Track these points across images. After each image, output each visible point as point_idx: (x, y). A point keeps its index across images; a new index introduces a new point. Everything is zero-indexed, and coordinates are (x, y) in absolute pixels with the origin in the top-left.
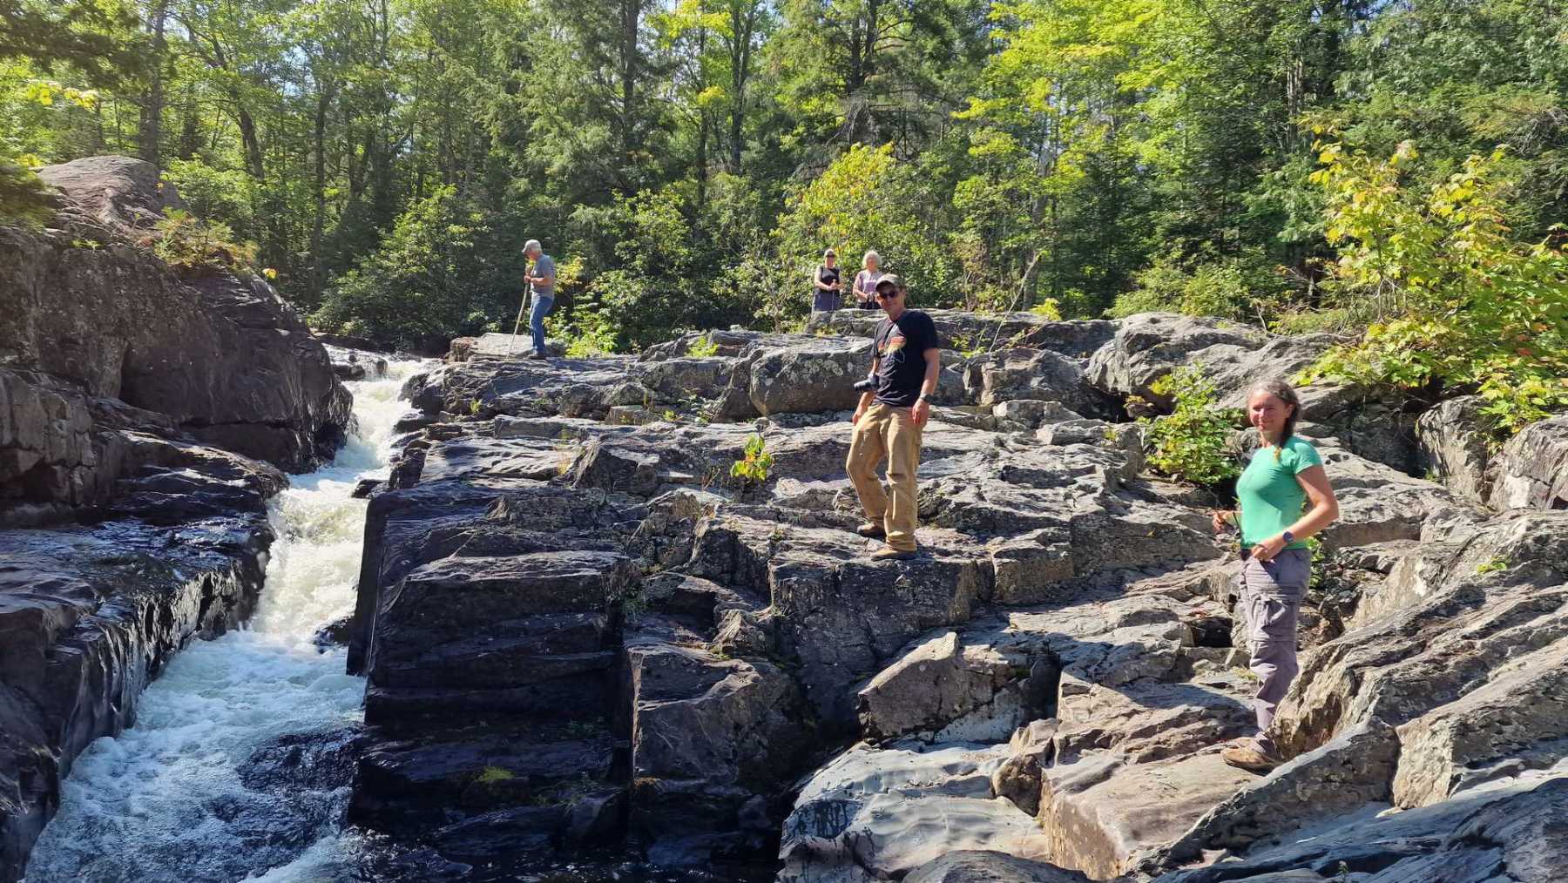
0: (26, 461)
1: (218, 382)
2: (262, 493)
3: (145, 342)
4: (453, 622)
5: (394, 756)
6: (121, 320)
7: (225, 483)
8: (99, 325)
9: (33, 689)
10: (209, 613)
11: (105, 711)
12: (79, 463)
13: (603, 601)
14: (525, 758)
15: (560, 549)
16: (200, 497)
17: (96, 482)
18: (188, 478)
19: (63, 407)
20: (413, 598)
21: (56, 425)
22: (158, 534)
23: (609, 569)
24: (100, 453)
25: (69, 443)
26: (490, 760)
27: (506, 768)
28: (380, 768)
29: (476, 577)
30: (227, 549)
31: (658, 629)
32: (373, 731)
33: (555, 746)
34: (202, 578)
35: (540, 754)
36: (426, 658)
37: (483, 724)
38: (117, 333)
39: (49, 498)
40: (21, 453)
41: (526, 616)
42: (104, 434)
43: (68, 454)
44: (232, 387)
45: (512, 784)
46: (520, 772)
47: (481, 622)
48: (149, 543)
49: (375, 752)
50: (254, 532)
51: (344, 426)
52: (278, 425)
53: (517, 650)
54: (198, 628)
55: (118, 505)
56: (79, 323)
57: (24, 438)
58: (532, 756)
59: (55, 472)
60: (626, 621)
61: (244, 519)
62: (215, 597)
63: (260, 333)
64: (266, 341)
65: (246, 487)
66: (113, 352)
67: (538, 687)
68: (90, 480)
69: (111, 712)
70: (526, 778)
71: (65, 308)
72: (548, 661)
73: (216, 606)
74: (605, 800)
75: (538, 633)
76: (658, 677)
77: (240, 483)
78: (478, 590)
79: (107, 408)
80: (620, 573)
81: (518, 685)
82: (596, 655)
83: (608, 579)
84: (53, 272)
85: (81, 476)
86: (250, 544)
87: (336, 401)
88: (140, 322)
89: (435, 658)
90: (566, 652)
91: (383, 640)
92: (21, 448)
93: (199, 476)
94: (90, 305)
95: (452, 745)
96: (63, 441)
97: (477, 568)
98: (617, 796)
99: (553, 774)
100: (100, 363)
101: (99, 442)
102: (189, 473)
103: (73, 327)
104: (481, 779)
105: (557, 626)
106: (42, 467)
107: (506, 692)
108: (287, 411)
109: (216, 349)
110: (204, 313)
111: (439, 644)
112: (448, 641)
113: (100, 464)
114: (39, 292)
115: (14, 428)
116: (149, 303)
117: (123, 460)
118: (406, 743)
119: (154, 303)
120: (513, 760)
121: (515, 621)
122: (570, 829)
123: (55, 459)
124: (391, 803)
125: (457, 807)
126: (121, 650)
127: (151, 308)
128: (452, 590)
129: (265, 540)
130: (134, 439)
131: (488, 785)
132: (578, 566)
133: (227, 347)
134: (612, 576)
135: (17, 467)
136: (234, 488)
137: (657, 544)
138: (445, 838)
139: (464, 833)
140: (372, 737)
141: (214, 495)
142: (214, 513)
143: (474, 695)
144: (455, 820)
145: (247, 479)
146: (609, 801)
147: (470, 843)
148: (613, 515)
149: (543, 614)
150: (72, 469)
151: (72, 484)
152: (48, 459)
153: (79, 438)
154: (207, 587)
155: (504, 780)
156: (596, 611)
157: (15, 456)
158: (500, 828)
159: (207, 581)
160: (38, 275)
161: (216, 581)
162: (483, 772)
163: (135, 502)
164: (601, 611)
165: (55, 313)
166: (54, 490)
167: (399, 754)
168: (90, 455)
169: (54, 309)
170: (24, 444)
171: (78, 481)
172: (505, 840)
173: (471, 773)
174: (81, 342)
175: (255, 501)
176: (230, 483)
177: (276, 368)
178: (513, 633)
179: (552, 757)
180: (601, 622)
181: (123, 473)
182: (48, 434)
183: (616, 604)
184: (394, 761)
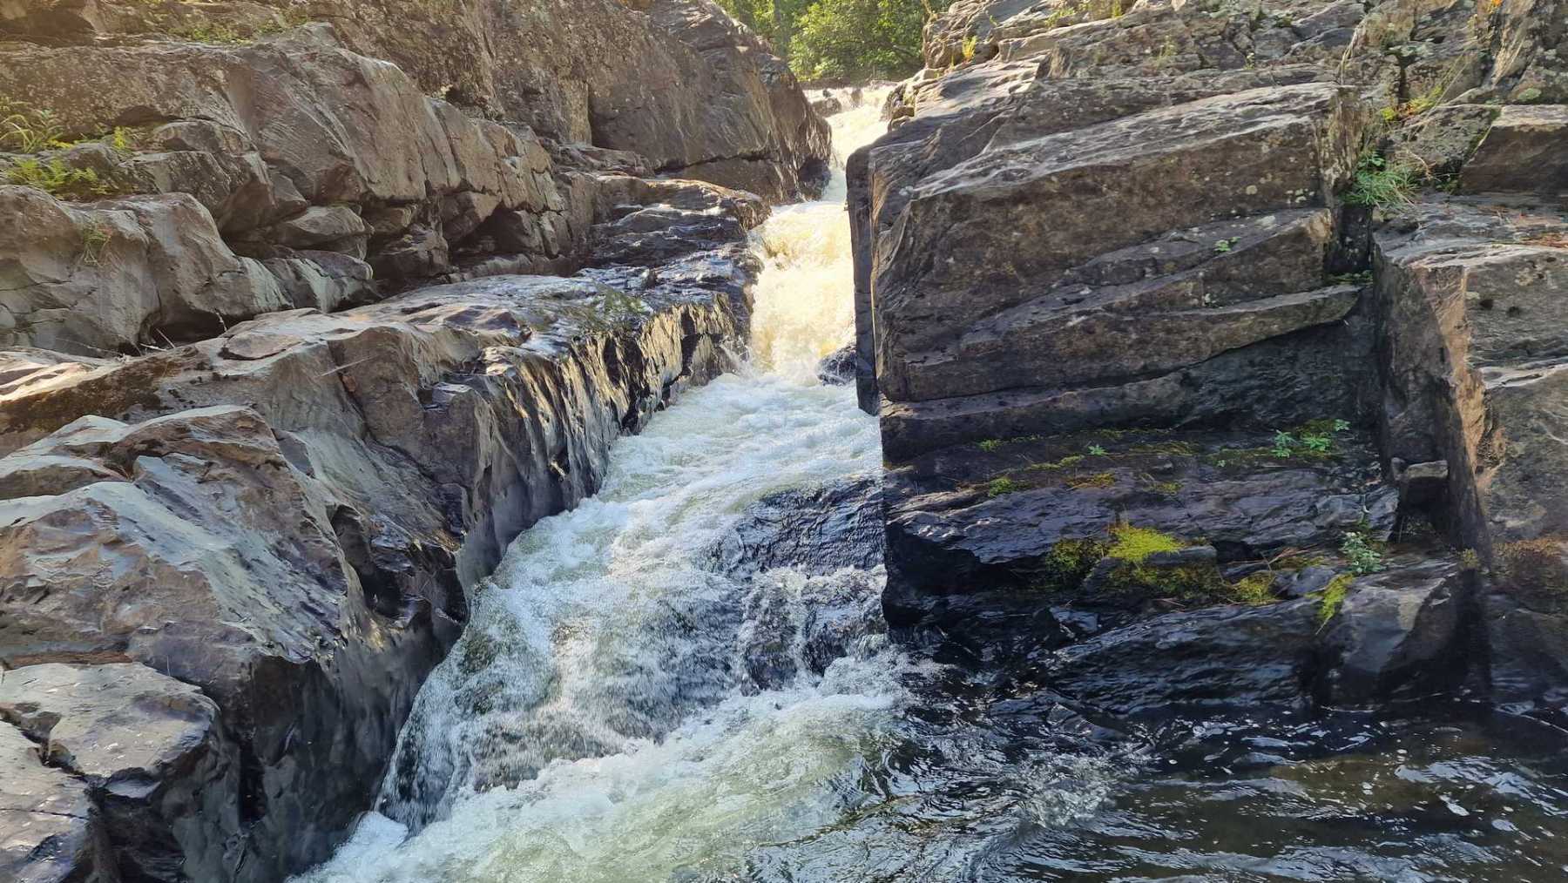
0: (484, 207)
1: (685, 116)
2: (741, 220)
3: (604, 81)
4: (1009, 268)
5: (943, 517)
6: (576, 60)
7: (700, 213)
8: (556, 69)
9: (413, 448)
10: (696, 354)
11: (543, 476)
12: (546, 208)
13: (1318, 181)
14: (1198, 509)
15: (1199, 96)
16: (676, 232)
17: (570, 230)
18: (662, 213)
19: (512, 141)
20: (928, 232)
21: (508, 163)
22: (635, 275)
23: (1323, 109)
24: (567, 195)
25: (528, 184)
26: (1126, 515)
27: (1163, 528)
28: (921, 541)
29: (1042, 170)
30: (711, 283)
31: (1459, 220)
32: (899, 476)
33: (1254, 483)
34: (678, 313)
35: (1226, 502)
36: (968, 340)
37: (1097, 450)
38: (575, 74)
39: (523, 249)
40: (474, 197)
41: (1150, 237)
42: (568, 174)
43: (530, 196)
44: (700, 120)
45: (1186, 561)
46: (1192, 536)
47: (1063, 262)
48: (626, 283)
49: (910, 509)
50: (736, 262)
51: (827, 159)
52: (754, 157)
53: (1146, 303)
54: (685, 371)
55: (598, 253)
56: (536, 70)
57: (474, 178)
58: (1210, 505)
59: (519, 218)
60: (1377, 216)
61: (724, 251)
62: (699, 336)
63: (719, 54)
64: (724, 61)
65: (722, 214)
66: (575, 99)
67: (1194, 373)
68: (562, 227)
69: (554, 475)
70: (1208, 549)
71: (519, 54)
72: (1214, 321)
73: (703, 349)
74: (1425, 592)
75: (1183, 265)
76: (1514, 311)
77: (715, 211)
78: (1050, 196)
79: (576, 153)
80: (1345, 117)
81: (1151, 373)
82: (1317, 296)
83: (1324, 132)
84: (498, 15)
85: (552, 223)
86: (734, 276)
87: (814, 132)
88: (595, 59)
89: (985, 338)
90: (1248, 297)
91: (889, 318)
92: (474, 191)
93: (673, 209)
94: (542, 47)
95: (1045, 491)
96: (521, 181)
97: (1042, 155)
98: (1449, 582)
99: (1265, 538)
100: (565, 112)
101: (564, 183)
102: (663, 207)
103: (531, 75)
104: (1115, 553)
105: (1222, 245)
106: (502, 213)
107: (1130, 389)
108: (762, 140)
109: (676, 77)
110: (656, 39)
111: (990, 313)
112: (1006, 306)
113: (569, 209)
114: (490, 41)
115: (460, 167)
116: (599, 36)
117: (594, 203)
118: (962, 494)
119: (604, 33)
120: (1171, 514)
121: (1132, 250)
122: (1346, 655)
123: (516, 204)
124: (952, 599)
125: (1079, 605)
126: (552, 390)
127: (601, 40)
128: (997, 203)
129: (750, 272)
130: (603, 178)
131: (1132, 565)
132: (1247, 115)
133: (687, 73)
134: (1332, 123)
135: (476, 215)
136: (710, 218)
137: (1404, 62)
138: (1071, 671)
139: (1108, 661)
140: (900, 486)
141: (690, 228)
142: (694, 248)
143: (1071, 401)
144: (1082, 635)
145: (722, 205)
146: (1436, 594)
147: (1126, 681)
148: (1285, 32)
149: (1185, 229)
150: (539, 214)
151: (542, 232)
152: (508, 203)
153: (539, 178)
154: (687, 322)
155: (1162, 555)
156: (1303, 205)
157: (469, 200)
158: (1183, 651)
159: (685, 317)
160: (484, 21)
161: (697, 315)
162: (1115, 540)
163: (613, 248)
164: (1316, 203)
165: (512, 63)
166: (524, 240)
167: (951, 513)
168: (555, 199)
169: (510, 59)
170: (476, 187)
171: (548, 227)
172: (1196, 677)
173: (1091, 542)
174: (542, 90)
175: (731, 229)
176: (705, 213)
177: (740, 90)
178: (1130, 273)
179: (1252, 505)
180: (1319, 224)
181: (597, 218)
182: (501, 173)
183: (1345, 187)
184: (945, 526)
